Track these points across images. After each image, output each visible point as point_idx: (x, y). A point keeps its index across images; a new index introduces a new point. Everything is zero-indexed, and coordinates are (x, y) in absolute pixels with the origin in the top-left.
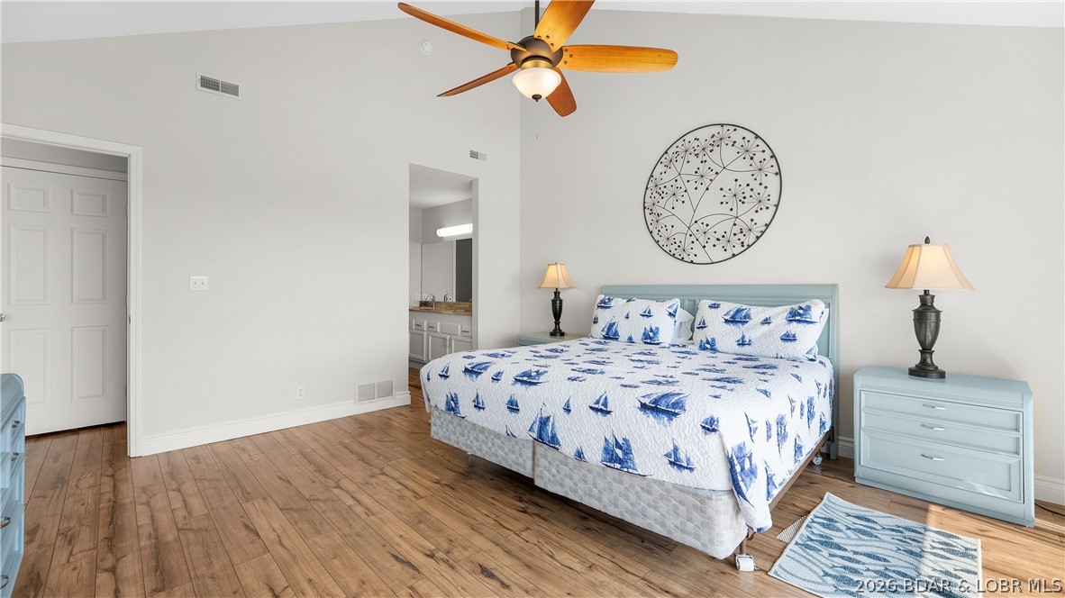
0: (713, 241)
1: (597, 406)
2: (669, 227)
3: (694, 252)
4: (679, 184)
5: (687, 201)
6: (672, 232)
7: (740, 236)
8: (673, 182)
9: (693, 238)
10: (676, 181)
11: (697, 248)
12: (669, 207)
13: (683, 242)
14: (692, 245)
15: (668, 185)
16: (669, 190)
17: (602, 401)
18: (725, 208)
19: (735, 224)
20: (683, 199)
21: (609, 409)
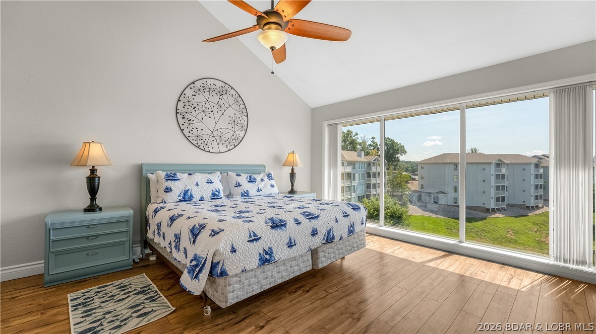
0: (223, 142)
1: (251, 239)
2: (199, 129)
3: (212, 146)
4: (207, 106)
5: (212, 117)
6: (200, 133)
7: (234, 141)
8: (203, 104)
9: (214, 139)
10: (206, 104)
11: (215, 144)
12: (200, 117)
13: (207, 140)
14: (212, 142)
15: (200, 104)
16: (201, 108)
17: (252, 234)
18: (230, 127)
19: (233, 135)
20: (210, 115)
21: (259, 237)
